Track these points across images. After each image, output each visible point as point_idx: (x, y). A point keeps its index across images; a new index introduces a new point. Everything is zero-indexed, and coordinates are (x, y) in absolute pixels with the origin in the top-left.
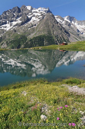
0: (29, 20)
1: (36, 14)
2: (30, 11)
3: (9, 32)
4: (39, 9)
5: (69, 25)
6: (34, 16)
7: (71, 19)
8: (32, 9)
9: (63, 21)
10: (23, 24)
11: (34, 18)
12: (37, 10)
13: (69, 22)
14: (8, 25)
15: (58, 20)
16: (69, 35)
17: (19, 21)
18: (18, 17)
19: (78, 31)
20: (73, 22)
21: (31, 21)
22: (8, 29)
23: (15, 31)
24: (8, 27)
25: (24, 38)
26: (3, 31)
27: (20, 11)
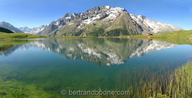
0: (107, 16)
1: (113, 12)
2: (109, 9)
3: (89, 26)
5: (142, 22)
6: (111, 13)
7: (143, 17)
9: (137, 18)
10: (101, 18)
11: (111, 15)
12: (114, 9)
13: (142, 19)
14: (89, 20)
15: (133, 17)
17: (98, 17)
18: (98, 14)
19: (149, 27)
20: (145, 20)
21: (109, 17)
22: (88, 23)
23: (95, 25)
25: (101, 30)
26: (84, 25)
27: (99, 9)
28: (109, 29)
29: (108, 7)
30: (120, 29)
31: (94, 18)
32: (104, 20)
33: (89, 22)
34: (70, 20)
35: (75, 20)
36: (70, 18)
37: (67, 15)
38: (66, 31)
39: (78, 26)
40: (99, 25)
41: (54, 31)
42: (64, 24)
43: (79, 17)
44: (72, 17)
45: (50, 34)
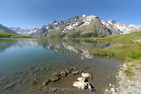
0: (83, 23)
1: (88, 19)
3: (70, 31)
4: (91, 16)
5: (112, 26)
7: (113, 22)
8: (86, 17)
9: (107, 23)
10: (79, 25)
11: (86, 22)
12: (89, 17)
13: (112, 24)
16: (111, 33)
17: (77, 24)
18: (77, 21)
19: (119, 30)
20: (115, 24)
21: (85, 24)
22: (70, 29)
23: (74, 30)
25: (78, 34)
26: (67, 29)
27: (78, 18)
28: (84, 33)
29: (84, 16)
30: (92, 33)
31: (74, 25)
32: (81, 26)
33: (70, 27)
34: (57, 26)
35: (60, 25)
36: (57, 24)
37: (55, 22)
38: (54, 33)
39: (62, 30)
40: (77, 30)
41: (45, 33)
42: (53, 28)
43: (64, 24)
44: (59, 23)
45: (42, 35)
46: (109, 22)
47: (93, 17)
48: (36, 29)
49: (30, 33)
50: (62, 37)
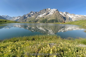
0: (49, 13)
1: (52, 11)
3: (41, 18)
4: (53, 9)
5: (66, 16)
6: (51, 12)
11: (51, 13)
14: (41, 15)
16: (65, 20)
17: (45, 14)
18: (45, 12)
19: (70, 18)
20: (67, 14)
21: (50, 14)
23: (43, 17)
24: (41, 16)
25: (46, 20)
26: (39, 17)
27: (46, 10)
28: (49, 19)
29: (49, 9)
30: (54, 19)
31: (43, 15)
32: (47, 15)
35: (35, 15)
36: (33, 14)
37: (31, 12)
38: (31, 20)
39: (36, 18)
40: (45, 17)
41: (25, 19)
42: (30, 16)
43: (37, 14)
45: (23, 21)
46: (64, 13)
47: (55, 10)
48: (19, 17)
49: (15, 19)
50: (36, 22)
